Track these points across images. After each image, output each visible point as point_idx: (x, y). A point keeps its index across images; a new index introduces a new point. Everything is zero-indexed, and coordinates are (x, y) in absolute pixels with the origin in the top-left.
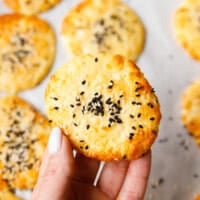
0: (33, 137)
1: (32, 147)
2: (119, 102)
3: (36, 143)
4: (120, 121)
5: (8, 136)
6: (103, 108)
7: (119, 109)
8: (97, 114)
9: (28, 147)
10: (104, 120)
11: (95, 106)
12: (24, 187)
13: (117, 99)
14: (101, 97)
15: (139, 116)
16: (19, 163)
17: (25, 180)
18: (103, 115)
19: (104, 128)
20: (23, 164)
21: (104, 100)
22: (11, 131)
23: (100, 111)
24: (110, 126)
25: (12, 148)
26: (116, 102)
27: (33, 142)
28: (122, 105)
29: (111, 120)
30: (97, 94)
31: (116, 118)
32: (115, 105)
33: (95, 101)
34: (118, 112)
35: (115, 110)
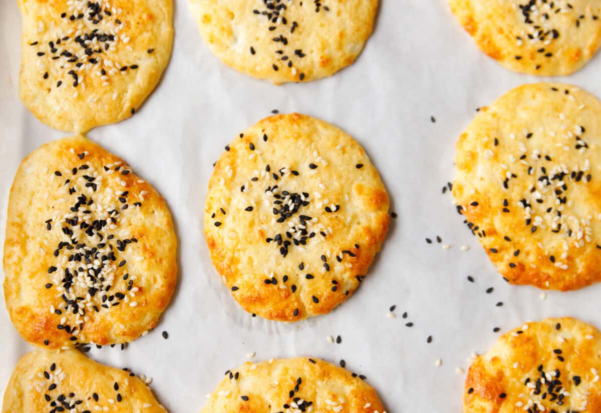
0: (124, 234)
1: (121, 256)
2: (313, 235)
3: (130, 248)
4: (284, 252)
5: (67, 231)
6: (291, 215)
7: (303, 242)
8: (276, 212)
9: (112, 257)
10: (274, 228)
11: (287, 201)
12: (105, 342)
13: (316, 230)
14: (306, 204)
15: (309, 277)
16: (93, 291)
17: (107, 328)
18: (280, 221)
19: (262, 233)
20: (100, 294)
21: (303, 211)
22: (73, 222)
23: (284, 215)
24: (269, 240)
25: (78, 258)
26: (310, 231)
27: (123, 245)
28: (313, 242)
29: (279, 238)
30: (306, 195)
31: (288, 243)
32: (304, 232)
33: (294, 197)
34: (297, 243)
35: (298, 236)
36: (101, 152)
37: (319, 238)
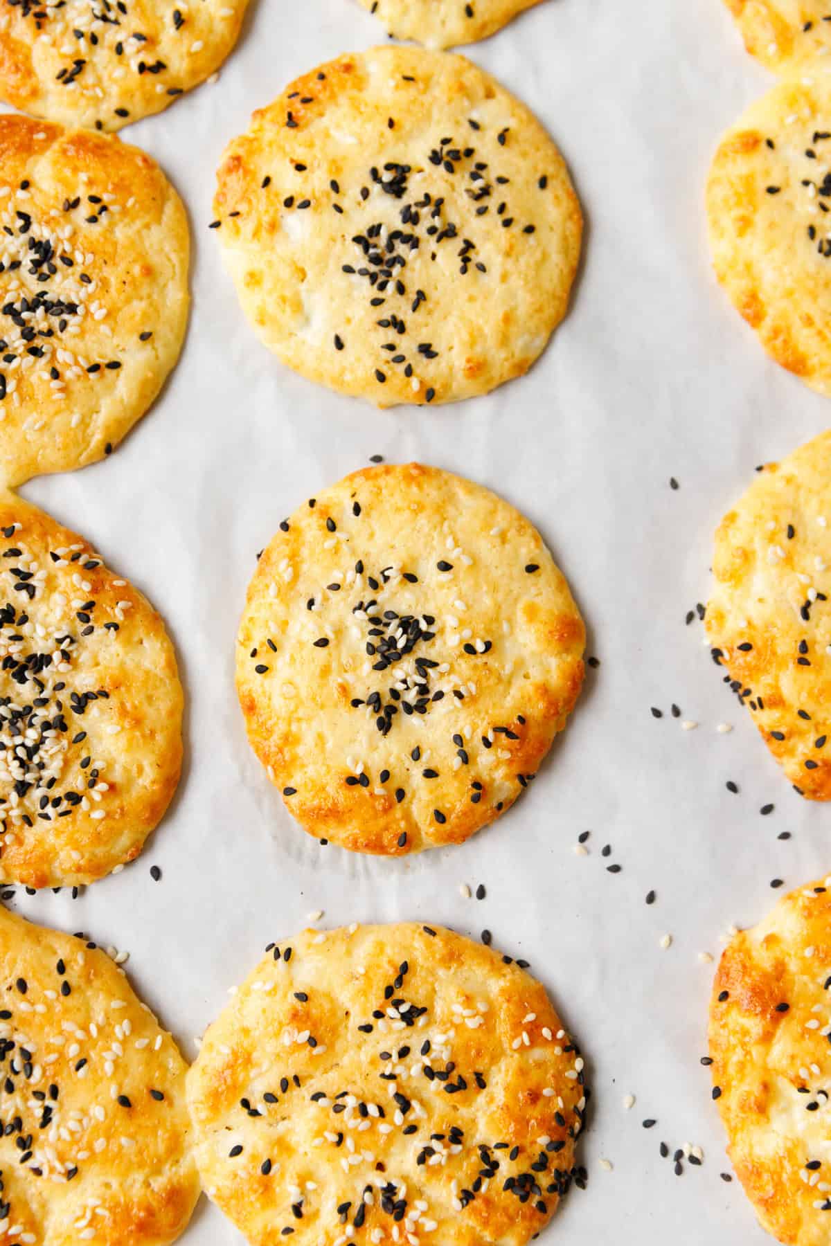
0: (84, 681)
1: (78, 722)
2: (440, 695)
3: (94, 708)
4: (385, 726)
6: (399, 657)
7: (421, 708)
8: (371, 649)
9: (61, 725)
10: (367, 680)
11: (394, 630)
12: (41, 882)
13: (447, 688)
14: (428, 636)
15: (430, 774)
16: (22, 788)
17: (47, 857)
18: (379, 667)
19: (344, 689)
20: (37, 794)
21: (423, 650)
23: (386, 656)
24: (356, 703)
26: (434, 689)
27: (81, 702)
28: (438, 710)
29: (376, 700)
30: (430, 620)
31: (392, 710)
32: (424, 689)
33: (408, 624)
34: (409, 709)
35: (411, 697)
36: (46, 523)
37: (450, 702)
